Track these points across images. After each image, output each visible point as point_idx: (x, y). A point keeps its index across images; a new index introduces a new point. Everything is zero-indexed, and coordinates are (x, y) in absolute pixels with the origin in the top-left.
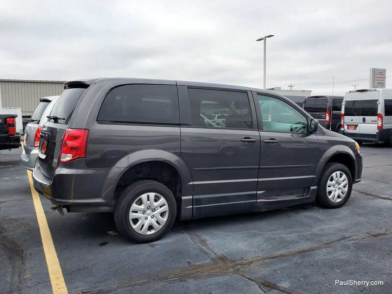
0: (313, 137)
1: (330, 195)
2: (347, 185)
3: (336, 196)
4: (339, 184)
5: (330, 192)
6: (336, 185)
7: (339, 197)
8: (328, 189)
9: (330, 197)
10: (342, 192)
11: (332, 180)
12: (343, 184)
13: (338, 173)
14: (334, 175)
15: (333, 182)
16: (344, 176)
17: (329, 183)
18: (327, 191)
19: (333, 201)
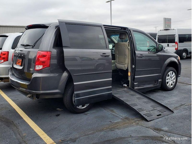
0: (159, 53)
1: (167, 84)
2: (175, 78)
3: (170, 84)
4: (172, 78)
5: (168, 83)
6: (170, 79)
7: (172, 85)
8: (167, 81)
9: (168, 85)
10: (173, 82)
11: (168, 76)
12: (173, 78)
13: (171, 72)
14: (169, 73)
15: (169, 77)
16: (174, 73)
17: (167, 77)
18: (166, 82)
19: (169, 87)
